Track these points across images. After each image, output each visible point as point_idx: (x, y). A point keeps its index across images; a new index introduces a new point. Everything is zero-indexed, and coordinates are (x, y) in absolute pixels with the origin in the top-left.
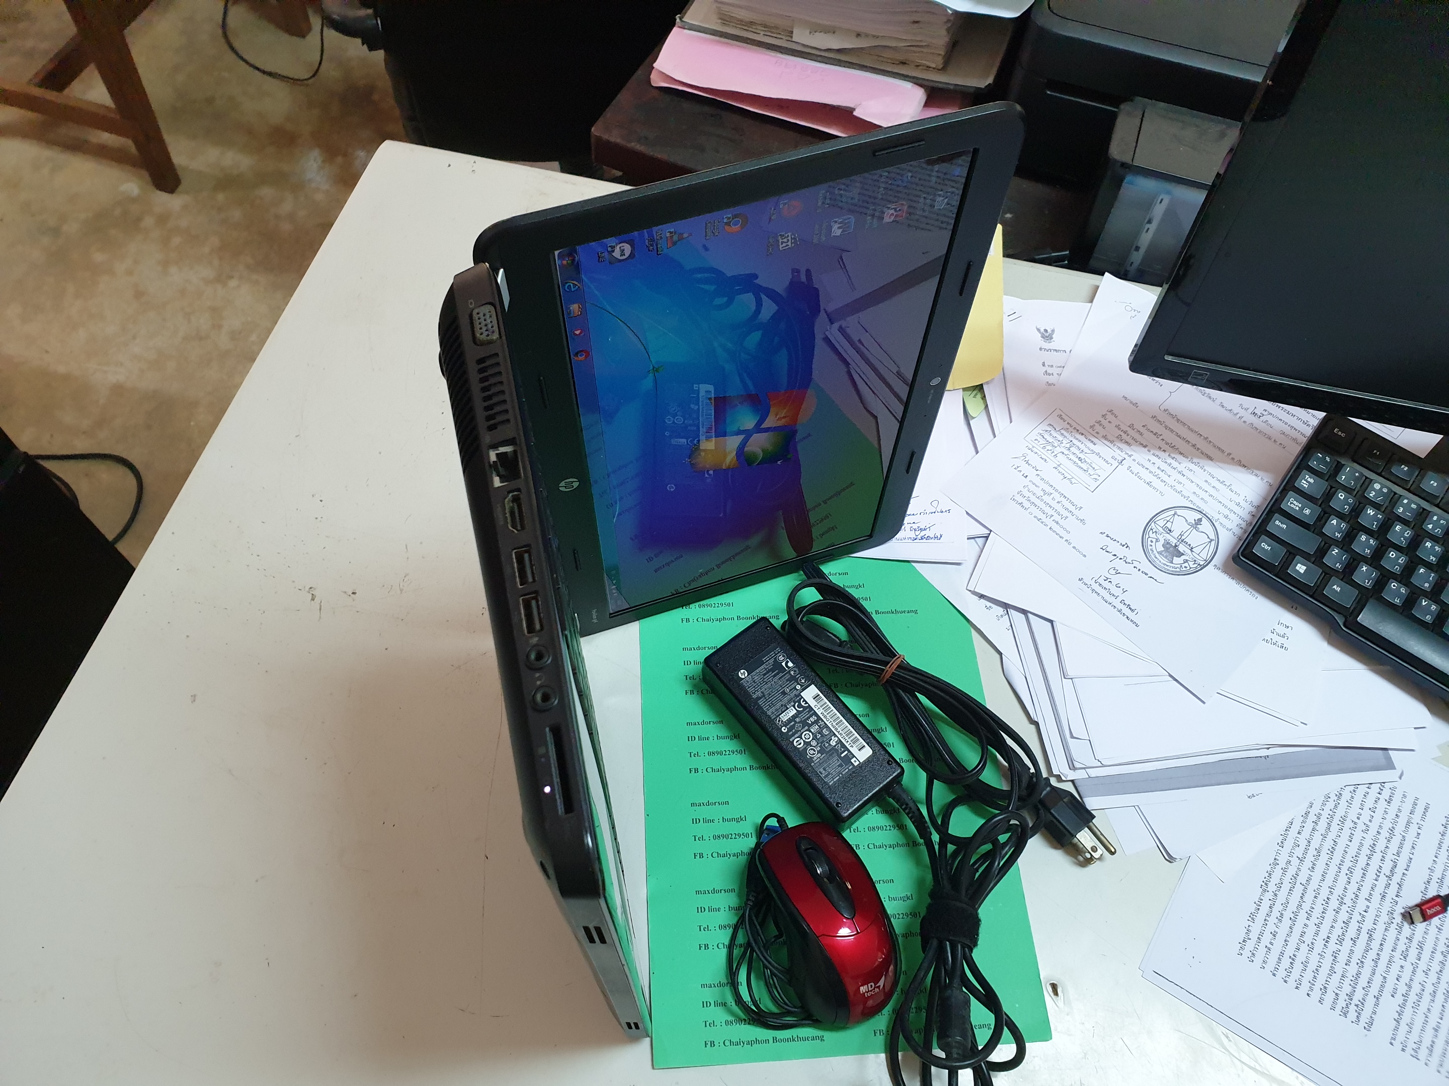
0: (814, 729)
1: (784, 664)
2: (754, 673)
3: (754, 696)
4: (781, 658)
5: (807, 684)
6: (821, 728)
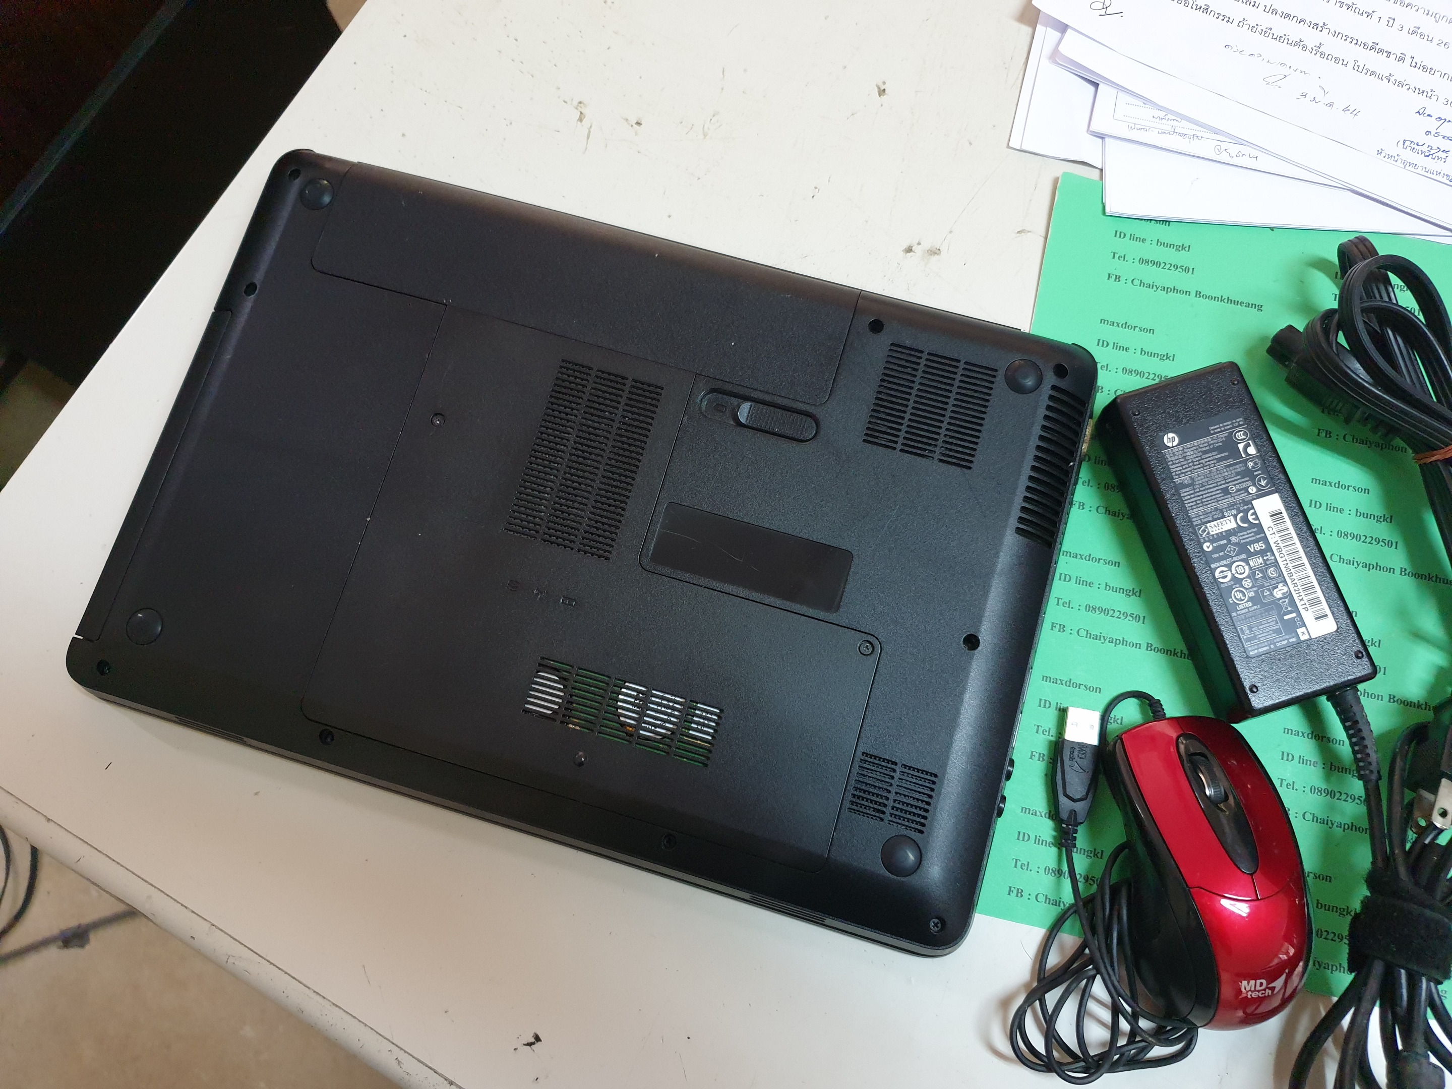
0: (1256, 562)
1: (1241, 446)
2: (1188, 445)
3: (1177, 480)
4: (1240, 435)
5: (1267, 489)
6: (1266, 564)
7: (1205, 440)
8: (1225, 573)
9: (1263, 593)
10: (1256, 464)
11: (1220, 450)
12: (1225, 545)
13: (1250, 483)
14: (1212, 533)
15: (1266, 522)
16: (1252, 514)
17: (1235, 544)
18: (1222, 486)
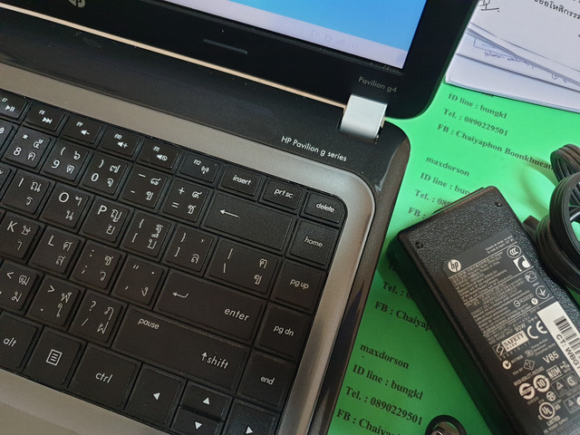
0: (554, 372)
1: (516, 262)
2: (471, 268)
3: (467, 304)
4: (513, 252)
5: (548, 299)
6: (564, 374)
7: (484, 261)
8: (529, 390)
9: (567, 403)
10: (532, 276)
11: (498, 268)
12: (522, 361)
13: (531, 295)
14: (508, 350)
15: (554, 331)
16: (540, 326)
17: (531, 358)
18: (508, 302)
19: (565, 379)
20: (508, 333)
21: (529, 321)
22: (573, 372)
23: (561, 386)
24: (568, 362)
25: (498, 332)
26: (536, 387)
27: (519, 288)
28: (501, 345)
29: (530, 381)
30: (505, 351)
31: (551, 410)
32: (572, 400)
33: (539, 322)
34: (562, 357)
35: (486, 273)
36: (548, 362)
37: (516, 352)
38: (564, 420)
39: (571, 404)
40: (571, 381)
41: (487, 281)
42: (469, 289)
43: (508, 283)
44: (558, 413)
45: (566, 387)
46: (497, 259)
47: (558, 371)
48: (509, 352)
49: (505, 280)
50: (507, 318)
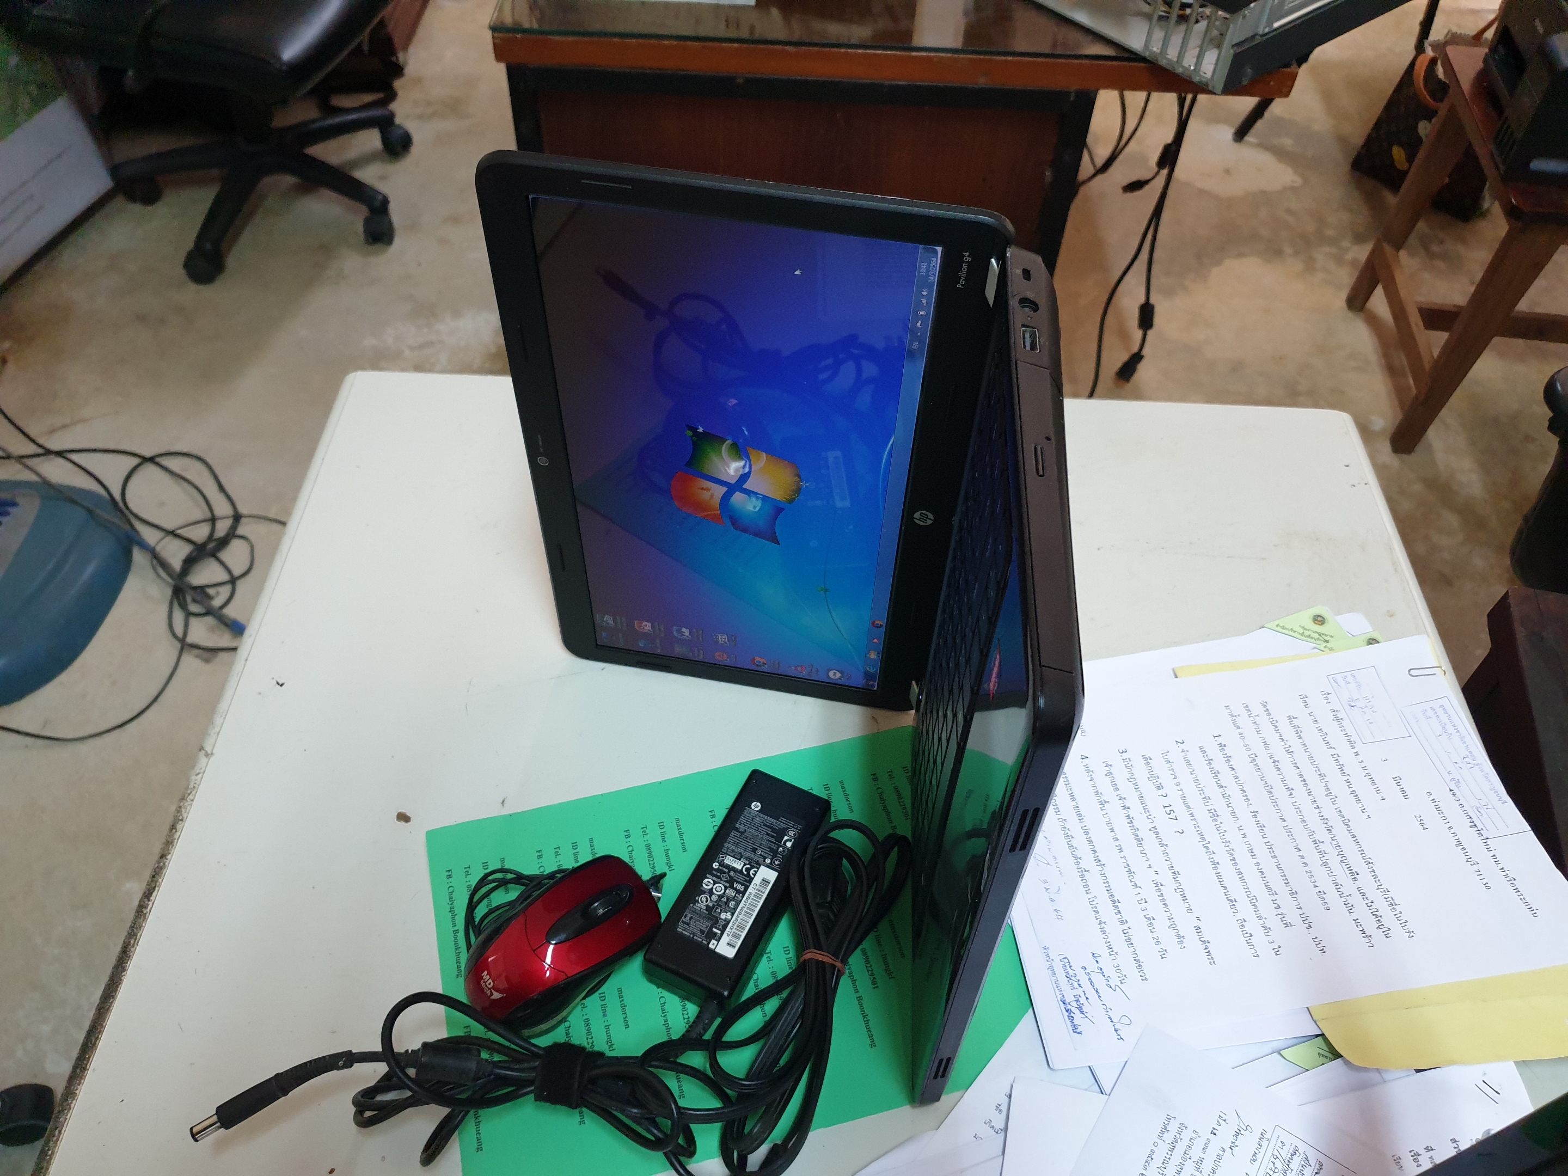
0: (731, 893)
1: (786, 838)
2: (762, 815)
4: (791, 833)
6: (734, 898)
8: (709, 884)
9: (717, 908)
10: (784, 851)
12: (724, 872)
13: (770, 857)
15: (757, 880)
16: (754, 871)
17: (730, 876)
18: (755, 847)
19: (731, 900)
20: (736, 856)
21: (752, 864)
22: (738, 903)
23: (725, 900)
24: (743, 897)
25: (733, 851)
26: (715, 887)
27: (770, 848)
28: (726, 857)
29: (715, 883)
30: (724, 860)
31: (707, 901)
32: (721, 910)
33: (756, 870)
34: (744, 893)
35: (765, 825)
36: (735, 886)
37: (727, 867)
38: (705, 911)
39: (718, 911)
40: (732, 904)
41: (760, 828)
42: (747, 821)
43: (769, 841)
44: (707, 906)
45: (727, 903)
46: (779, 827)
47: (734, 894)
48: (724, 863)
49: (768, 837)
50: (745, 851)
